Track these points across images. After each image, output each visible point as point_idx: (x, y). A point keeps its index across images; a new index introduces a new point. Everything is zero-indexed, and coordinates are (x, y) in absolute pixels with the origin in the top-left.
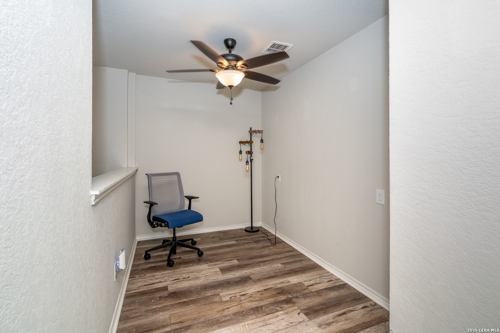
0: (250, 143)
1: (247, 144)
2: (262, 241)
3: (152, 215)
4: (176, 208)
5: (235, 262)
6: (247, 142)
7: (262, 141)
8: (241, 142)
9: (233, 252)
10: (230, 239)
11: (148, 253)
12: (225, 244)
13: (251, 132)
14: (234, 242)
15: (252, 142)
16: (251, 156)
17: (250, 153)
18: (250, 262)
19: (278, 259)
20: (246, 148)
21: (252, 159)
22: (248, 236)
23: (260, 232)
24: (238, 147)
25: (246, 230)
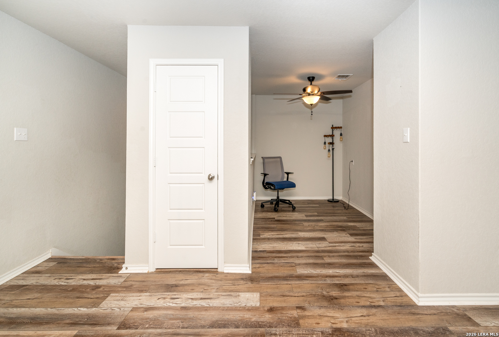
0: (332, 136)
1: (330, 137)
2: (338, 207)
3: (265, 182)
4: (279, 180)
5: (316, 214)
6: (330, 136)
7: (341, 135)
8: (325, 136)
9: (316, 210)
10: (315, 204)
11: (263, 204)
12: (311, 206)
13: (333, 128)
14: (318, 206)
15: (334, 136)
16: (333, 146)
17: (332, 143)
18: (325, 215)
19: (345, 215)
20: (329, 140)
21: (334, 148)
22: (329, 203)
23: (339, 202)
24: (323, 139)
25: (329, 201)
